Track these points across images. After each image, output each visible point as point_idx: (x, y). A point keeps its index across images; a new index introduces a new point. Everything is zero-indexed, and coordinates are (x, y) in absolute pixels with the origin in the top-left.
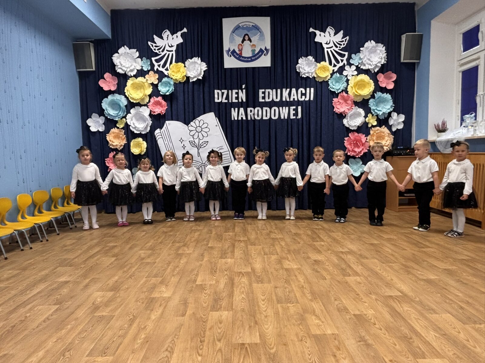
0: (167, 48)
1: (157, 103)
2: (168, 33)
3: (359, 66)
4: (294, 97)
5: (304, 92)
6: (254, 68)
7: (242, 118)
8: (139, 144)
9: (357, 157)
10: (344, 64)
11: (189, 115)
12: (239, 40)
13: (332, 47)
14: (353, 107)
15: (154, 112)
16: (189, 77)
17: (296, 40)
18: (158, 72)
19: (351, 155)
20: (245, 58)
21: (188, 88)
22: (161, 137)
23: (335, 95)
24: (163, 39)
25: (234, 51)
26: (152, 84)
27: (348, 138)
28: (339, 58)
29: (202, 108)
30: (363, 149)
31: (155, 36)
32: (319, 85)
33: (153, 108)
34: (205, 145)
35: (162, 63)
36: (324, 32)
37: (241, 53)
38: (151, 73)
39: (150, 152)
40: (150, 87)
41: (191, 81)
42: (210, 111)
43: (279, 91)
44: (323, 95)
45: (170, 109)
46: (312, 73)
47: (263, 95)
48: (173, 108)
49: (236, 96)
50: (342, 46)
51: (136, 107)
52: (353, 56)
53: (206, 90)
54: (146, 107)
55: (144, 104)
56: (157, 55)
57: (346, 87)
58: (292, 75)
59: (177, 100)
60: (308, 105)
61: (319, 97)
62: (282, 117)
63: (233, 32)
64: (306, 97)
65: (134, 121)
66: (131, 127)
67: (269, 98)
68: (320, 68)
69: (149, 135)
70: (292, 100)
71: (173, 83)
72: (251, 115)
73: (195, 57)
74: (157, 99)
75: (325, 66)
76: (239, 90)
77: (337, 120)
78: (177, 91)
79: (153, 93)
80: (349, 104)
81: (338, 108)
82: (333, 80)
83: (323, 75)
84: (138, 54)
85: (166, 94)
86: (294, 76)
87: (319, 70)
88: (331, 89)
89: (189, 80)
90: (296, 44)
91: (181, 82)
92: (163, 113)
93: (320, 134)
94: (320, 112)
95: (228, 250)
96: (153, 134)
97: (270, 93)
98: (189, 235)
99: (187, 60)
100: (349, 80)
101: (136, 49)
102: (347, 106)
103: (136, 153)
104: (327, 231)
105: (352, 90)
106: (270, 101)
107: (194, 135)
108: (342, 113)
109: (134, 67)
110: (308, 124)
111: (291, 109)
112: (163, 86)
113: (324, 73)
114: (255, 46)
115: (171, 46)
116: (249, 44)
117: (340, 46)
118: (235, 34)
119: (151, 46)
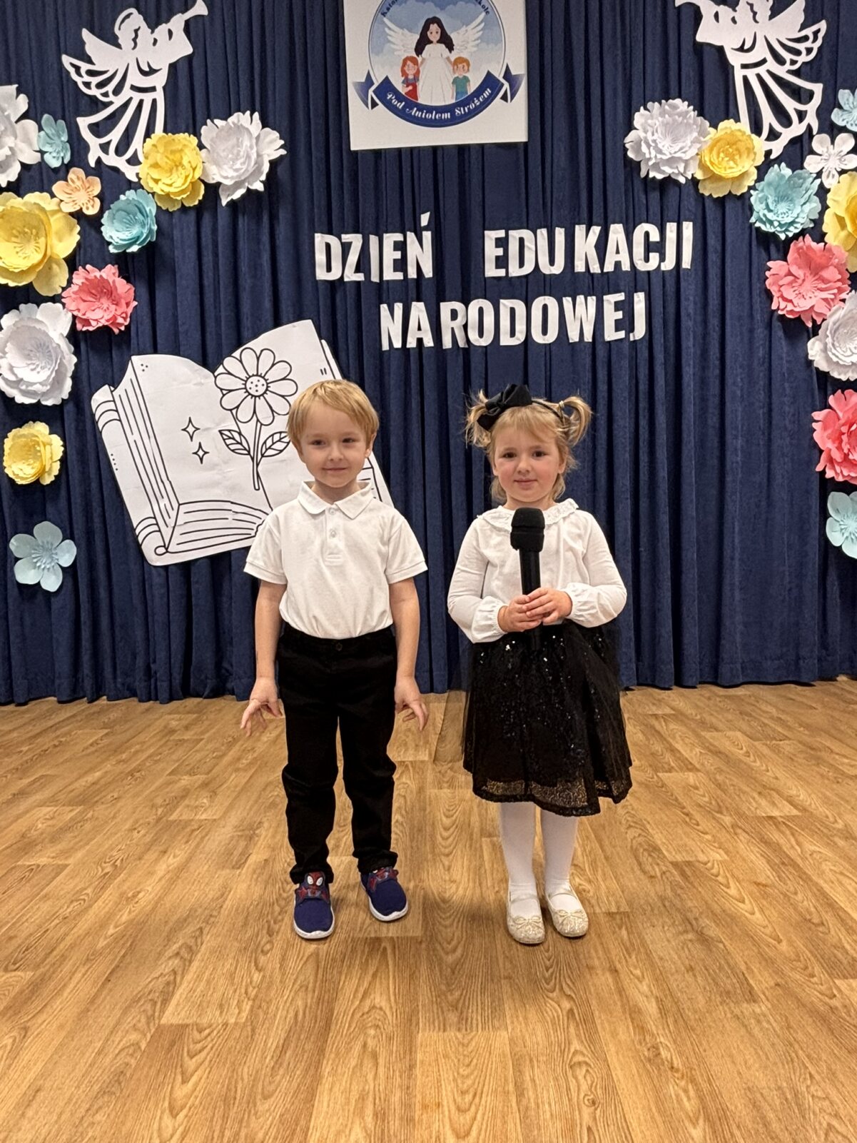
0: (135, 78)
1: (101, 290)
2: (137, 19)
4: (618, 258)
5: (655, 237)
6: (462, 149)
7: (420, 341)
8: (34, 446)
11: (219, 335)
12: (404, 41)
14: (843, 296)
15: (87, 322)
16: (219, 184)
17: (624, 38)
18: (100, 170)
19: (840, 479)
20: (430, 109)
21: (214, 230)
22: (114, 415)
24: (119, 46)
25: (386, 85)
26: (78, 215)
27: (826, 411)
28: (790, 104)
29: (267, 304)
31: (86, 34)
32: (713, 211)
33: (83, 306)
34: (279, 446)
35: (115, 135)
36: (733, 6)
37: (414, 93)
38: (76, 174)
39: (75, 475)
40: (71, 230)
41: (224, 202)
42: (299, 317)
43: (560, 234)
44: (729, 248)
45: (146, 310)
47: (500, 252)
48: (158, 308)
49: (398, 255)
50: (804, 58)
51: (22, 306)
52: (844, 95)
53: (283, 230)
54: (59, 305)
55: (51, 295)
56: (95, 105)
57: (816, 216)
58: (610, 173)
59: (174, 273)
60: (671, 288)
61: (713, 258)
62: (574, 336)
63: (384, 11)
64: (662, 259)
67: (521, 264)
68: (716, 143)
69: (70, 411)
70: (609, 267)
71: (154, 214)
72: (453, 329)
73: (239, 110)
74: (97, 274)
75: (739, 134)
76: (408, 233)
77: (783, 342)
78: (172, 240)
79: (82, 251)
80: (829, 282)
81: (785, 300)
82: (766, 193)
83: (729, 171)
84: (23, 103)
85: (129, 251)
86: (617, 176)
87: (715, 152)
88: (758, 225)
89: (217, 198)
90: (624, 54)
91: (187, 205)
92: (121, 325)
93: (717, 400)
94: (718, 315)
95: (266, 1106)
96: (86, 406)
97: (526, 243)
98: (118, 879)
99: (209, 121)
100: (829, 190)
101: (15, 86)
102: (821, 290)
103: (22, 479)
104: (841, 843)
105: (843, 226)
106: (527, 276)
107: (237, 407)
108: (803, 318)
109: (9, 153)
110: (672, 360)
111: (605, 304)
112: (121, 222)
113: (731, 163)
114: (468, 65)
115: (147, 69)
116: (445, 56)
117: (795, 58)
118: (391, 21)
119: (72, 71)
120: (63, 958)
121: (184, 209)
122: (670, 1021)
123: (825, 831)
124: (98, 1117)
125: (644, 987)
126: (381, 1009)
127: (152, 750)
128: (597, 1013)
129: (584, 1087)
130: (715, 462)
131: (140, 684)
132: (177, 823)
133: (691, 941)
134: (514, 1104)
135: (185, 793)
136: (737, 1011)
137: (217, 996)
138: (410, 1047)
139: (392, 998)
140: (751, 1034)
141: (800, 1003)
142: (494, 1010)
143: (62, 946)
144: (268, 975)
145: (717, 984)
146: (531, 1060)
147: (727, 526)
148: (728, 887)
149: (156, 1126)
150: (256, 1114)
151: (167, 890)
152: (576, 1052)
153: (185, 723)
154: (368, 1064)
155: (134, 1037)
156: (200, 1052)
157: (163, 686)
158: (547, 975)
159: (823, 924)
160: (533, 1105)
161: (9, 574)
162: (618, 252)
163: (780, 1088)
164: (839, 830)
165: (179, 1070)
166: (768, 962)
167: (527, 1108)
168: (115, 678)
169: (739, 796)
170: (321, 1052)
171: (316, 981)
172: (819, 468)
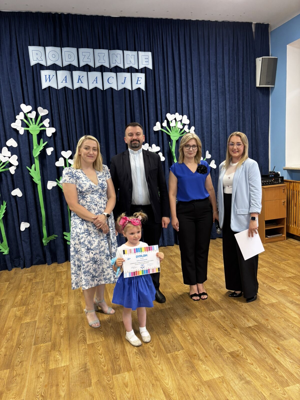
122: (183, 324)
125: (178, 320)
128: (170, 325)
132: (57, 305)
133: (185, 310)
135: (52, 298)
136: (194, 320)
140: (197, 323)
141: (204, 317)
146: (160, 334)
149: (99, 357)
150: (116, 352)
151: (68, 321)
152: (168, 332)
155: (84, 347)
159: (209, 303)
165: (97, 349)
166: (199, 311)
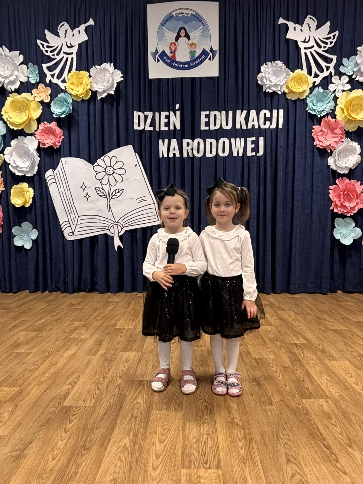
0: (65, 49)
1: (50, 132)
2: (66, 26)
3: (354, 77)
4: (253, 123)
5: (268, 115)
6: (193, 79)
7: (174, 154)
8: (22, 192)
9: (349, 215)
10: (331, 73)
11: (95, 150)
12: (171, 36)
13: (313, 46)
14: (343, 140)
15: (44, 144)
16: (97, 91)
17: (258, 37)
18: (51, 85)
19: (340, 213)
20: (180, 63)
21: (95, 109)
22: (54, 181)
23: (315, 121)
24: (59, 36)
26: (42, 102)
27: (335, 186)
28: (323, 64)
29: (115, 138)
30: (357, 204)
31: (46, 32)
32: (291, 105)
33: (43, 138)
34: (118, 194)
35: (57, 71)
36: (301, 25)
37: (174, 56)
38: (41, 86)
39: (38, 204)
40: (39, 108)
41: (99, 98)
42: (127, 144)
43: (231, 113)
44: (297, 120)
45: (67, 140)
46: (281, 86)
47: (207, 120)
48: (72, 139)
49: (166, 120)
50: (329, 46)
51: (19, 137)
52: (345, 61)
53: (122, 109)
54: (33, 137)
55: (31, 133)
56: (49, 59)
57: (333, 108)
58: (251, 90)
59: (78, 126)
60: (274, 135)
61: (291, 124)
62: (235, 154)
63: (163, 24)
64: (271, 124)
65: (15, 157)
66: (10, 167)
67: (215, 125)
68: (293, 78)
69: (37, 179)
70: (250, 127)
71: (71, 102)
72: (187, 150)
73: (105, 62)
74: (49, 125)
75: (302, 75)
76: (171, 112)
77: (318, 158)
78: (78, 112)
79: (43, 116)
80: (337, 134)
81: (320, 141)
82: (313, 98)
83: (298, 89)
84: (21, 58)
85: (61, 117)
86: (254, 90)
87: (293, 82)
88: (309, 111)
89: (96, 97)
90: (258, 42)
91: (84, 99)
92: (57, 145)
93: (291, 180)
94: (293, 146)
95: (97, 431)
96: (43, 178)
97: (217, 117)
98: (50, 358)
99: (93, 66)
100: (338, 98)
101: (19, 51)
102: (334, 137)
103: (18, 205)
104: (319, 353)
105: (343, 112)
106: (217, 130)
107: (102, 179)
108: (326, 148)
109: (16, 78)
110: (274, 164)
111: (248, 141)
112: (58, 105)
113: (299, 87)
114: (196, 46)
115: (70, 45)
116: (187, 42)
117: (325, 45)
118: (166, 28)
119: (41, 46)
120: (30, 384)
121: (83, 101)
122: (240, 411)
123: (315, 349)
124: (41, 432)
126: (140, 403)
127: (65, 312)
128: (215, 407)
129: (206, 429)
130: (290, 204)
131: (61, 286)
132: (72, 339)
133: (254, 385)
134: (181, 434)
135: (77, 328)
136: (265, 408)
137: (83, 398)
138: (148, 415)
139: (144, 400)
141: (288, 406)
142: (179, 404)
143: (29, 380)
144: (101, 391)
145: (260, 399)
146: (189, 421)
147: (294, 230)
148: (273, 367)
149: (60, 436)
150: (93, 434)
151: (67, 362)
152: (205, 419)
153: (78, 302)
154: (133, 420)
155: (53, 409)
156: (76, 414)
157: (70, 287)
158: (200, 394)
160: (187, 434)
161: (11, 242)
162: (253, 121)
163: (272, 432)
164: (320, 349)
165: (68, 419)
166: (280, 392)
167: (185, 435)
168: (52, 284)
169: (286, 335)
170: (117, 416)
171: (118, 394)
172: (331, 208)
